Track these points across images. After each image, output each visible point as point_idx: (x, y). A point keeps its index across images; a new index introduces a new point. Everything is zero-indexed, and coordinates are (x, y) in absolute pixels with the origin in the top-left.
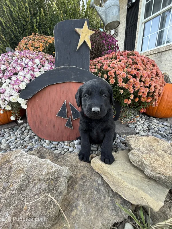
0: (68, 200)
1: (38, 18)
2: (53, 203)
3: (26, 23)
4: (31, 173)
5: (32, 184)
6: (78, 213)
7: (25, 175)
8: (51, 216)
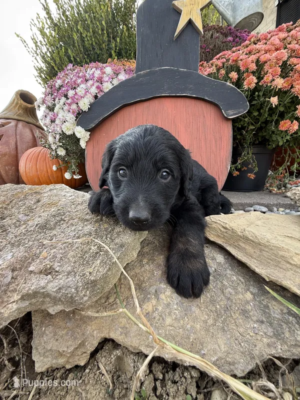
0: (140, 280)
1: (118, 39)
2: (101, 258)
3: (100, 51)
4: (69, 209)
5: (67, 223)
6: (160, 308)
7: (59, 210)
8: (92, 278)
